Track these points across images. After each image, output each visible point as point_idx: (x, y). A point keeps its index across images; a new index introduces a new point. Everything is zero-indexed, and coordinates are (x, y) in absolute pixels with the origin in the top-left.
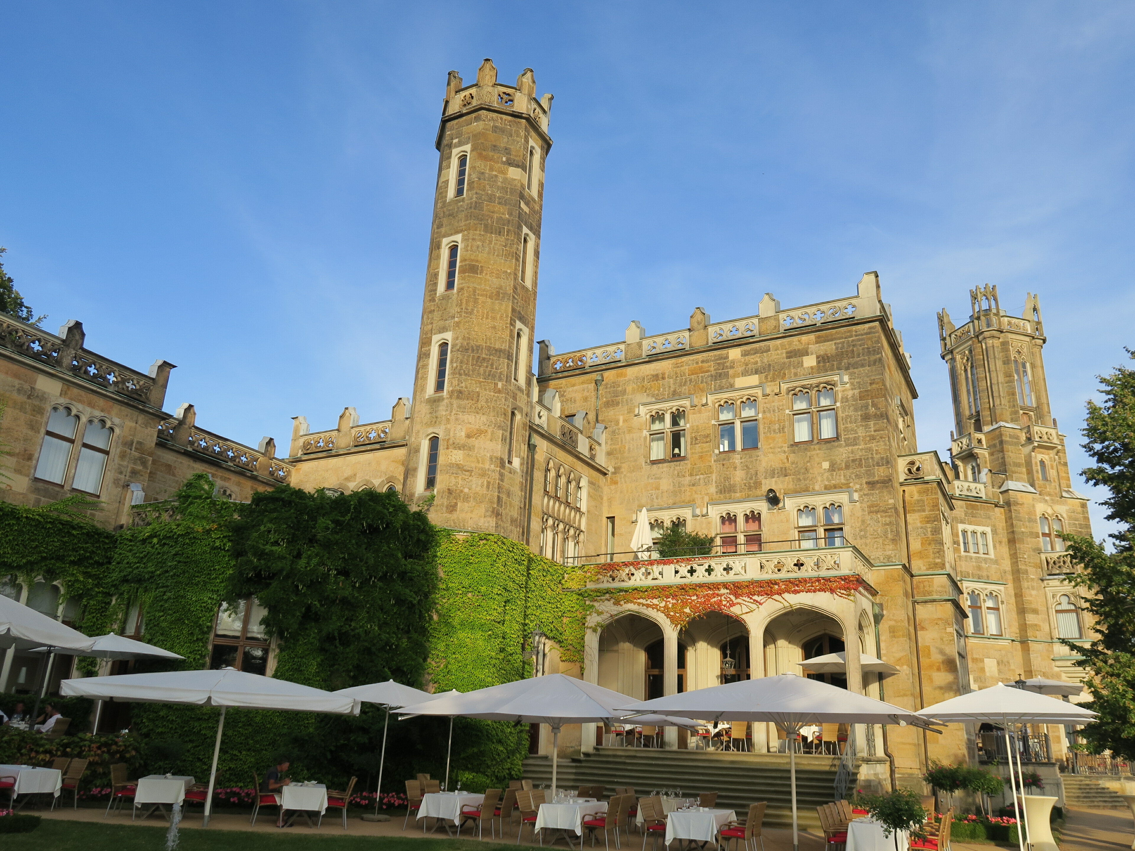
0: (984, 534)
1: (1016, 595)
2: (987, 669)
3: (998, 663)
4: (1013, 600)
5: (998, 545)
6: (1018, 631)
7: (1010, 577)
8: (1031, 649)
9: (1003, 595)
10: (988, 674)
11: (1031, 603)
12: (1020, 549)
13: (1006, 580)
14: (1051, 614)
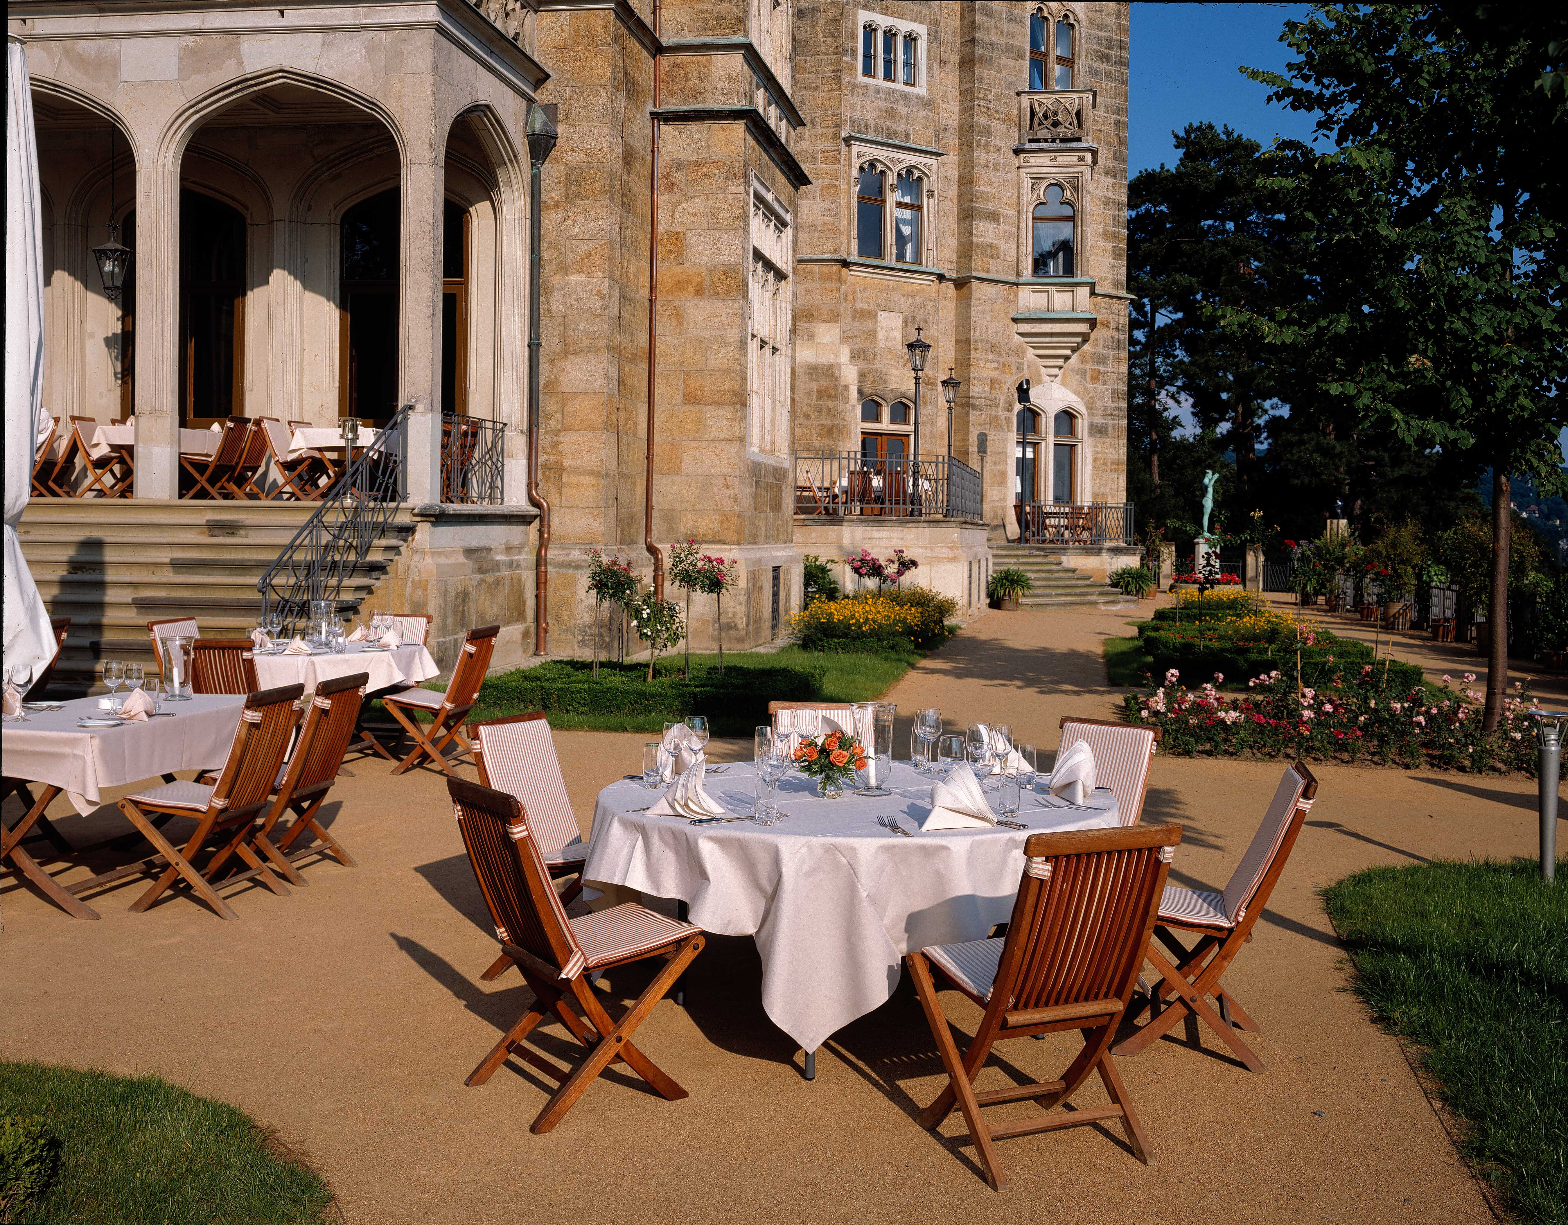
0: (911, 40)
1: (961, 179)
2: (881, 334)
3: (905, 322)
4: (953, 192)
5: (936, 67)
6: (954, 258)
7: (953, 140)
8: (975, 296)
9: (933, 176)
10: (881, 344)
11: (987, 199)
12: (981, 79)
13: (945, 146)
14: (1023, 225)
